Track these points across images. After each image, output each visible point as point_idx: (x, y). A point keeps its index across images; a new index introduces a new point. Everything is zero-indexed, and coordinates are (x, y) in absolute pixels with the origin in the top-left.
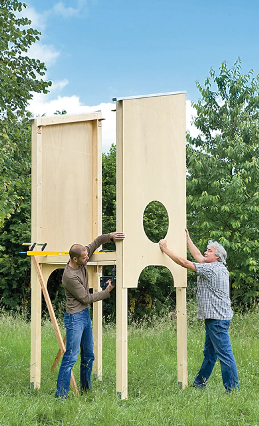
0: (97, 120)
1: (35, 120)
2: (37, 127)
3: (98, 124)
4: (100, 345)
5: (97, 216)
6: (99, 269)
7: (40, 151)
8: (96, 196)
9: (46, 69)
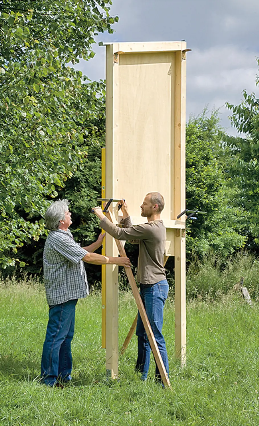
0: (181, 51)
1: (111, 46)
2: (113, 53)
3: (182, 57)
4: (183, 325)
5: (180, 169)
6: (182, 233)
7: (117, 85)
8: (179, 144)
9: (111, 4)
